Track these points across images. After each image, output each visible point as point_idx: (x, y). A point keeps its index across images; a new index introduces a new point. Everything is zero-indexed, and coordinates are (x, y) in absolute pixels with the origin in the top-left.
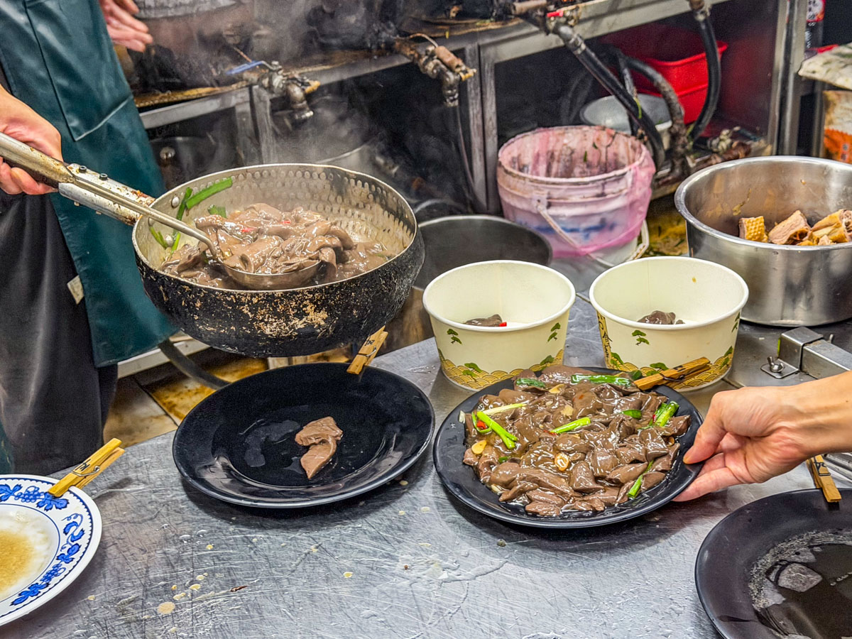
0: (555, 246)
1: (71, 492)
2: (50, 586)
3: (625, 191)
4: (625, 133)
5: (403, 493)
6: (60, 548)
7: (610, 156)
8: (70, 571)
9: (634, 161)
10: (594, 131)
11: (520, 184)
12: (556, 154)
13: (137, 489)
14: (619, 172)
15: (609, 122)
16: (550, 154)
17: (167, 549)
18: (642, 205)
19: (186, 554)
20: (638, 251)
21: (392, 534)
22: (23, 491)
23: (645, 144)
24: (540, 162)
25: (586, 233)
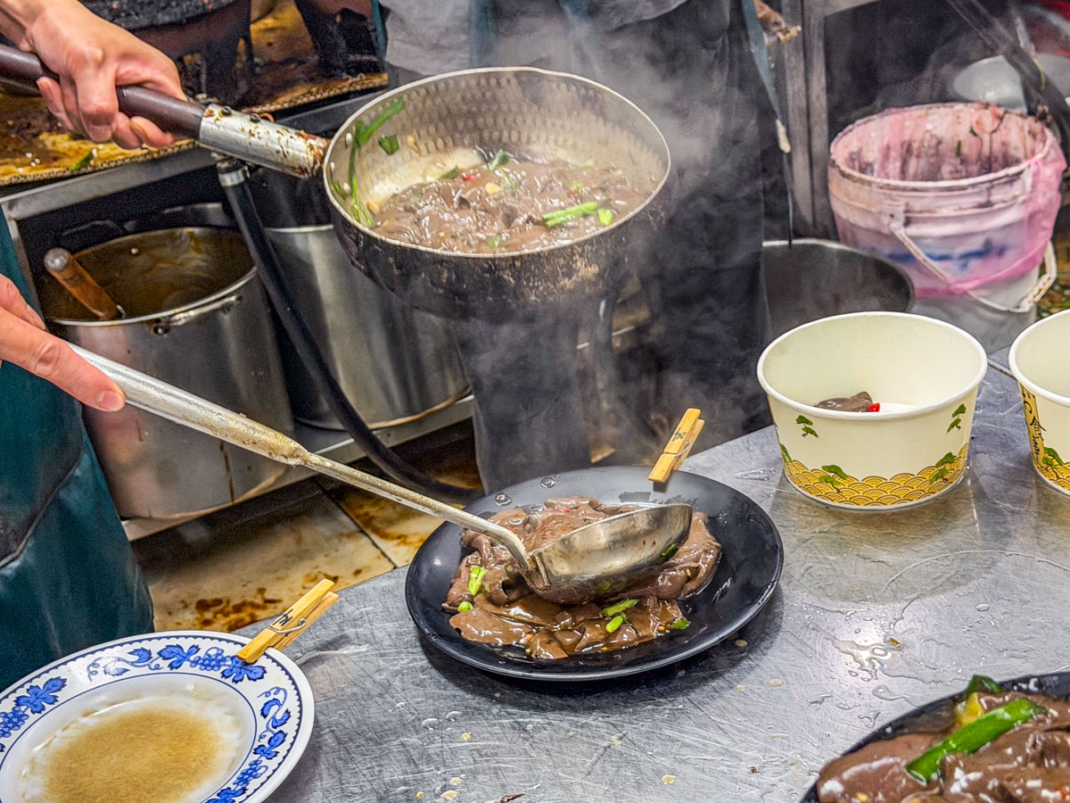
0: (918, 282)
1: (268, 657)
2: (248, 793)
3: (1022, 198)
4: (1018, 111)
5: (742, 659)
6: (257, 738)
7: (997, 146)
8: (274, 771)
9: (1033, 153)
10: (972, 110)
11: (864, 192)
12: (915, 145)
13: (357, 651)
14: (1013, 170)
15: (991, 96)
16: (905, 146)
17: (406, 739)
18: (1046, 217)
19: (433, 746)
20: (1041, 285)
21: (728, 720)
22: (201, 654)
23: (1048, 125)
24: (891, 159)
25: (963, 262)
